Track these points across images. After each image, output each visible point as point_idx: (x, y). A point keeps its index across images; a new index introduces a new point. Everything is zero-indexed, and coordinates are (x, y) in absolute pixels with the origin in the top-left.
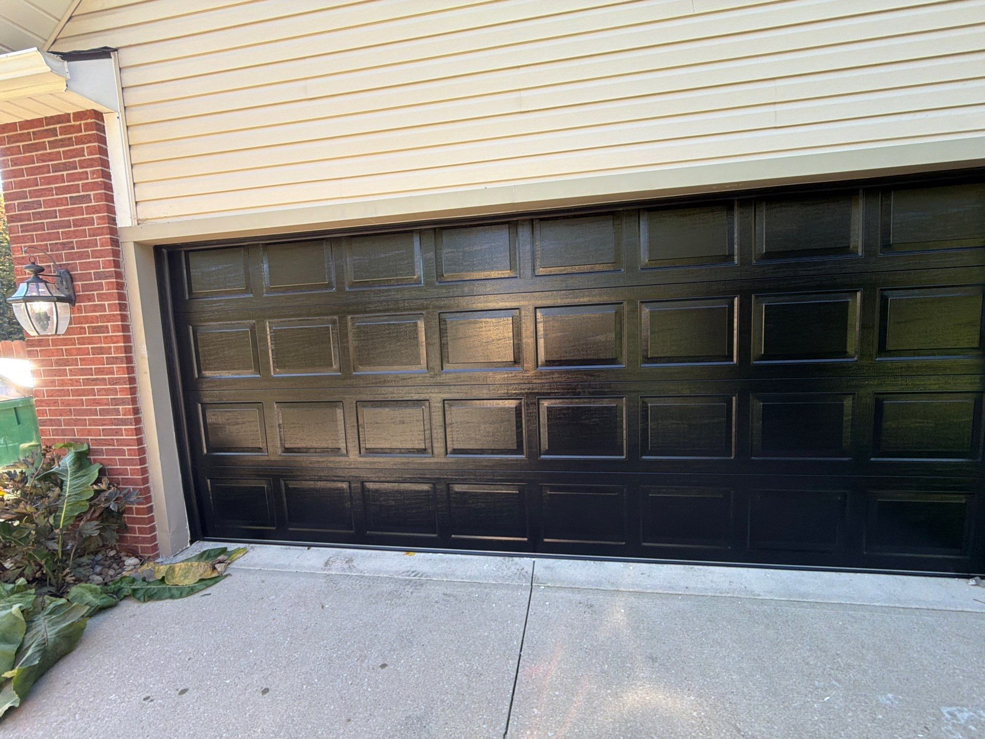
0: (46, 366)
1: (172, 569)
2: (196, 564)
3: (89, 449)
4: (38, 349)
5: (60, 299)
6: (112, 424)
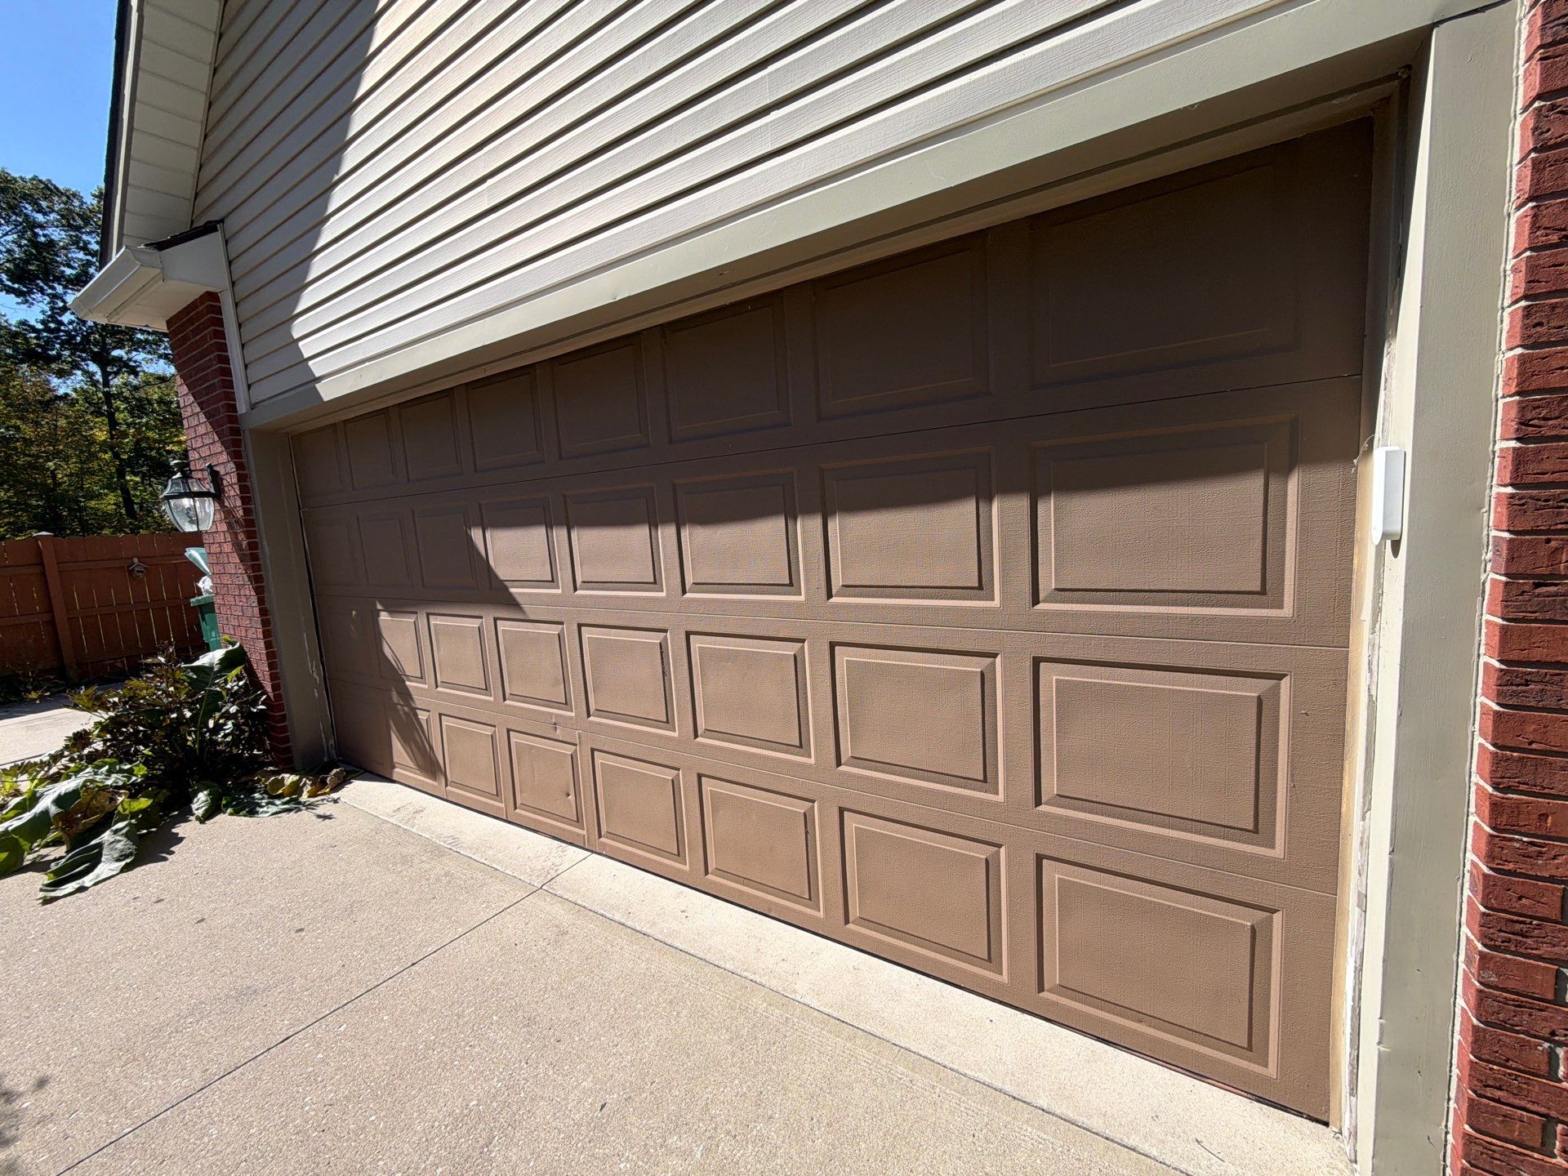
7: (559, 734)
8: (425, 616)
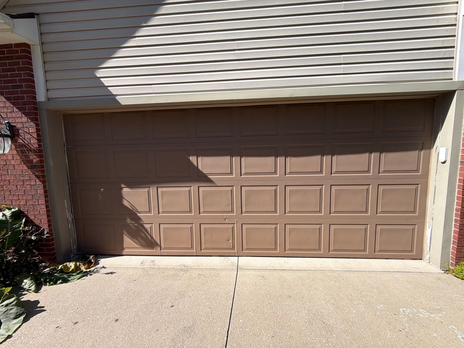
5: (6, 136)
7: (227, 221)
8: (156, 187)
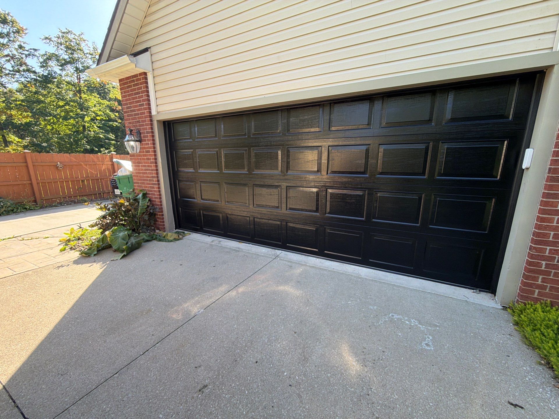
0: (135, 163)
1: (167, 234)
2: (174, 234)
3: (146, 193)
4: (133, 158)
5: (137, 141)
6: (152, 185)
